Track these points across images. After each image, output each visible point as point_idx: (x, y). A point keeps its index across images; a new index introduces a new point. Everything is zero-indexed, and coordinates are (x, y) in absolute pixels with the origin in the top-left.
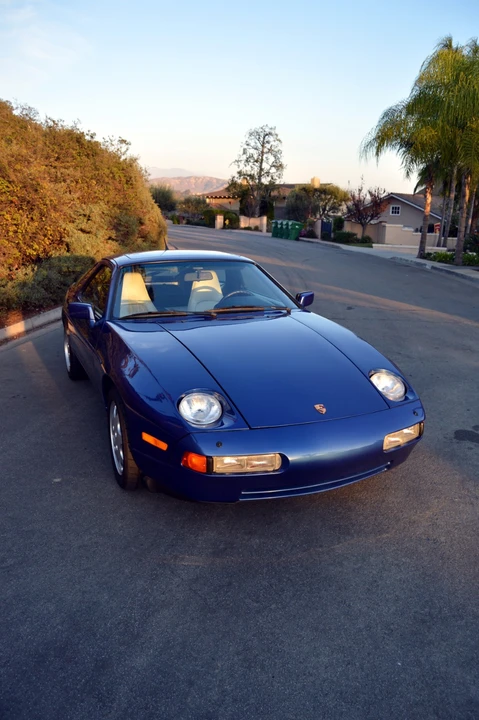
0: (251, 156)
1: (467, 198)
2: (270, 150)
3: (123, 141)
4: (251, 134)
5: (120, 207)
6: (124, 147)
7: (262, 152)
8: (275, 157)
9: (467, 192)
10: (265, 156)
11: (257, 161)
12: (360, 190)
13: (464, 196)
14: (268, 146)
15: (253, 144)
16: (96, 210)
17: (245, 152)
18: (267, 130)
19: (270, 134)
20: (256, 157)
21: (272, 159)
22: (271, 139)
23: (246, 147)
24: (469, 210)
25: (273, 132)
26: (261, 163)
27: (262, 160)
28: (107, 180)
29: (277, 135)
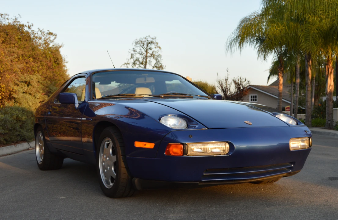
0: (137, 60)
1: (310, 76)
2: (152, 55)
3: (51, 34)
4: (137, 43)
5: (50, 79)
6: (52, 38)
7: (146, 56)
8: (156, 60)
9: (310, 72)
10: (148, 59)
11: (142, 63)
12: (226, 80)
13: (308, 75)
14: (150, 52)
15: (138, 50)
16: (35, 78)
17: (132, 56)
18: (150, 40)
19: (152, 42)
20: (141, 60)
21: (153, 62)
22: (153, 46)
23: (133, 52)
24: (312, 92)
25: (154, 41)
26: (146, 65)
27: (146, 62)
28: (41, 58)
29: (157, 43)
